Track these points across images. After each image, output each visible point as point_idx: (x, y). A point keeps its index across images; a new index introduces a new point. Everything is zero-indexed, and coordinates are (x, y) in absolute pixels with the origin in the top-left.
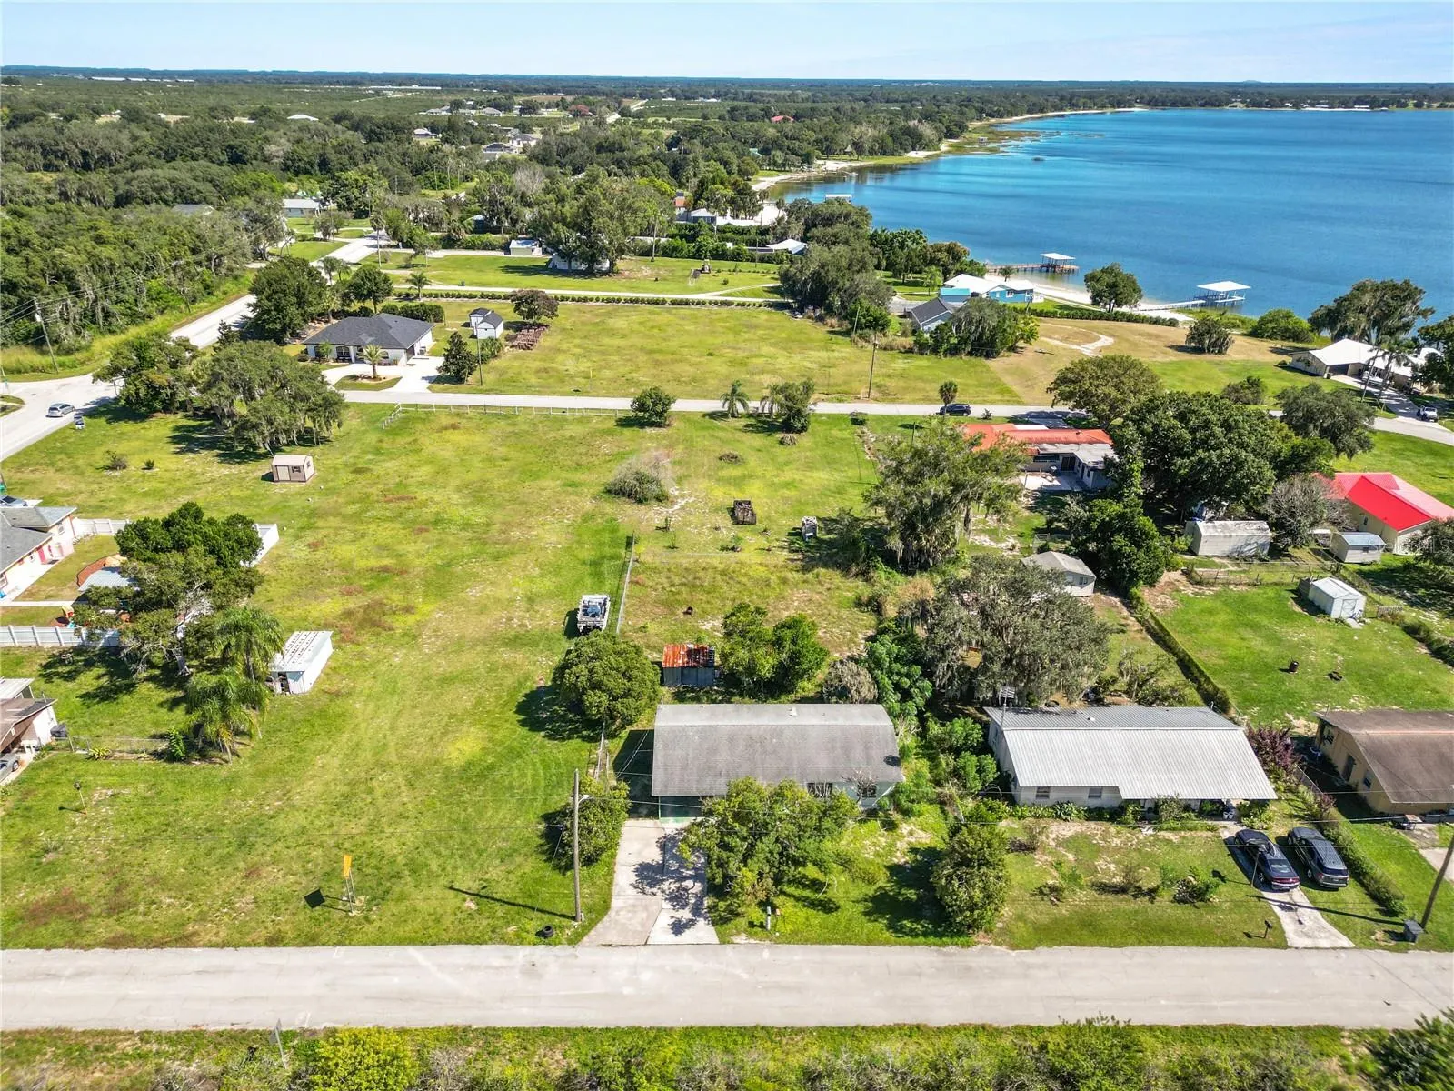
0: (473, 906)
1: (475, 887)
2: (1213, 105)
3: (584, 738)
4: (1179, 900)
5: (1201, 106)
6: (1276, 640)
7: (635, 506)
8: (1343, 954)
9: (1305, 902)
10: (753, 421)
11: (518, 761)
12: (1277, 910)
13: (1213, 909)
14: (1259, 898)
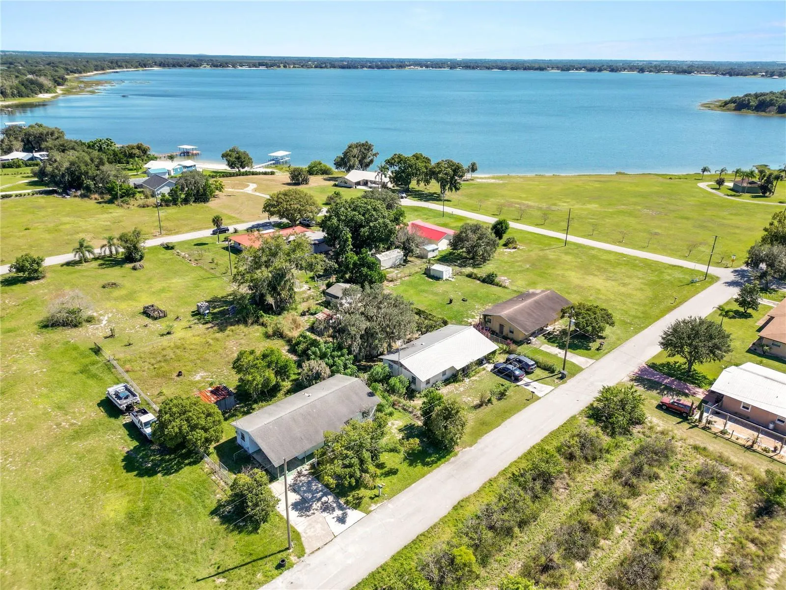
0: (224, 581)
1: (212, 571)
2: (194, 66)
3: (190, 464)
4: (499, 399)
5: (188, 66)
6: (436, 294)
7: (74, 330)
8: (554, 391)
9: (530, 381)
10: (102, 262)
11: (161, 496)
12: (526, 387)
13: (510, 397)
14: (518, 386)
